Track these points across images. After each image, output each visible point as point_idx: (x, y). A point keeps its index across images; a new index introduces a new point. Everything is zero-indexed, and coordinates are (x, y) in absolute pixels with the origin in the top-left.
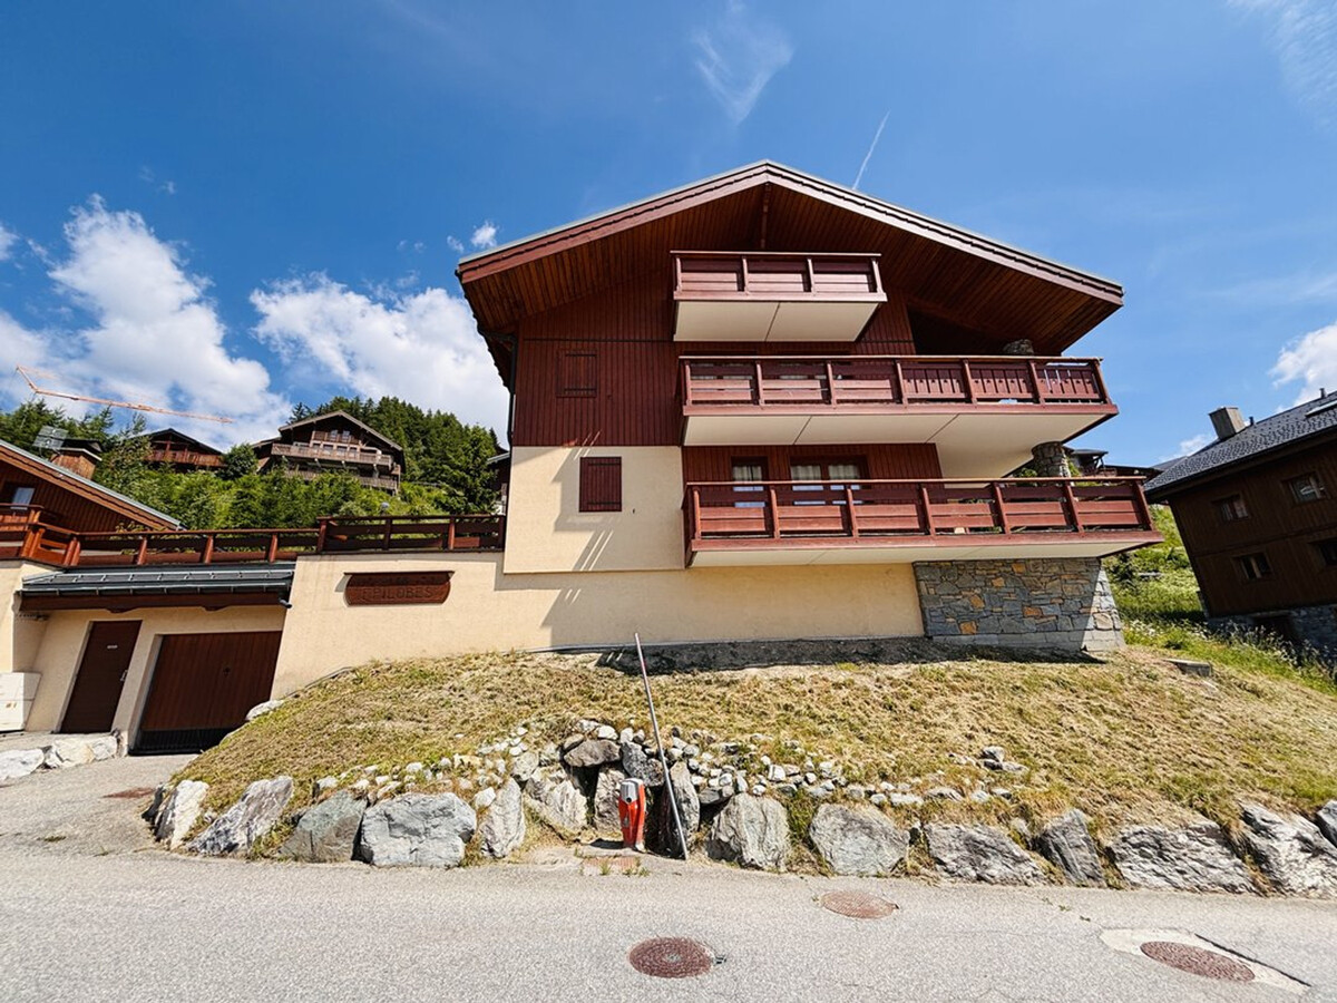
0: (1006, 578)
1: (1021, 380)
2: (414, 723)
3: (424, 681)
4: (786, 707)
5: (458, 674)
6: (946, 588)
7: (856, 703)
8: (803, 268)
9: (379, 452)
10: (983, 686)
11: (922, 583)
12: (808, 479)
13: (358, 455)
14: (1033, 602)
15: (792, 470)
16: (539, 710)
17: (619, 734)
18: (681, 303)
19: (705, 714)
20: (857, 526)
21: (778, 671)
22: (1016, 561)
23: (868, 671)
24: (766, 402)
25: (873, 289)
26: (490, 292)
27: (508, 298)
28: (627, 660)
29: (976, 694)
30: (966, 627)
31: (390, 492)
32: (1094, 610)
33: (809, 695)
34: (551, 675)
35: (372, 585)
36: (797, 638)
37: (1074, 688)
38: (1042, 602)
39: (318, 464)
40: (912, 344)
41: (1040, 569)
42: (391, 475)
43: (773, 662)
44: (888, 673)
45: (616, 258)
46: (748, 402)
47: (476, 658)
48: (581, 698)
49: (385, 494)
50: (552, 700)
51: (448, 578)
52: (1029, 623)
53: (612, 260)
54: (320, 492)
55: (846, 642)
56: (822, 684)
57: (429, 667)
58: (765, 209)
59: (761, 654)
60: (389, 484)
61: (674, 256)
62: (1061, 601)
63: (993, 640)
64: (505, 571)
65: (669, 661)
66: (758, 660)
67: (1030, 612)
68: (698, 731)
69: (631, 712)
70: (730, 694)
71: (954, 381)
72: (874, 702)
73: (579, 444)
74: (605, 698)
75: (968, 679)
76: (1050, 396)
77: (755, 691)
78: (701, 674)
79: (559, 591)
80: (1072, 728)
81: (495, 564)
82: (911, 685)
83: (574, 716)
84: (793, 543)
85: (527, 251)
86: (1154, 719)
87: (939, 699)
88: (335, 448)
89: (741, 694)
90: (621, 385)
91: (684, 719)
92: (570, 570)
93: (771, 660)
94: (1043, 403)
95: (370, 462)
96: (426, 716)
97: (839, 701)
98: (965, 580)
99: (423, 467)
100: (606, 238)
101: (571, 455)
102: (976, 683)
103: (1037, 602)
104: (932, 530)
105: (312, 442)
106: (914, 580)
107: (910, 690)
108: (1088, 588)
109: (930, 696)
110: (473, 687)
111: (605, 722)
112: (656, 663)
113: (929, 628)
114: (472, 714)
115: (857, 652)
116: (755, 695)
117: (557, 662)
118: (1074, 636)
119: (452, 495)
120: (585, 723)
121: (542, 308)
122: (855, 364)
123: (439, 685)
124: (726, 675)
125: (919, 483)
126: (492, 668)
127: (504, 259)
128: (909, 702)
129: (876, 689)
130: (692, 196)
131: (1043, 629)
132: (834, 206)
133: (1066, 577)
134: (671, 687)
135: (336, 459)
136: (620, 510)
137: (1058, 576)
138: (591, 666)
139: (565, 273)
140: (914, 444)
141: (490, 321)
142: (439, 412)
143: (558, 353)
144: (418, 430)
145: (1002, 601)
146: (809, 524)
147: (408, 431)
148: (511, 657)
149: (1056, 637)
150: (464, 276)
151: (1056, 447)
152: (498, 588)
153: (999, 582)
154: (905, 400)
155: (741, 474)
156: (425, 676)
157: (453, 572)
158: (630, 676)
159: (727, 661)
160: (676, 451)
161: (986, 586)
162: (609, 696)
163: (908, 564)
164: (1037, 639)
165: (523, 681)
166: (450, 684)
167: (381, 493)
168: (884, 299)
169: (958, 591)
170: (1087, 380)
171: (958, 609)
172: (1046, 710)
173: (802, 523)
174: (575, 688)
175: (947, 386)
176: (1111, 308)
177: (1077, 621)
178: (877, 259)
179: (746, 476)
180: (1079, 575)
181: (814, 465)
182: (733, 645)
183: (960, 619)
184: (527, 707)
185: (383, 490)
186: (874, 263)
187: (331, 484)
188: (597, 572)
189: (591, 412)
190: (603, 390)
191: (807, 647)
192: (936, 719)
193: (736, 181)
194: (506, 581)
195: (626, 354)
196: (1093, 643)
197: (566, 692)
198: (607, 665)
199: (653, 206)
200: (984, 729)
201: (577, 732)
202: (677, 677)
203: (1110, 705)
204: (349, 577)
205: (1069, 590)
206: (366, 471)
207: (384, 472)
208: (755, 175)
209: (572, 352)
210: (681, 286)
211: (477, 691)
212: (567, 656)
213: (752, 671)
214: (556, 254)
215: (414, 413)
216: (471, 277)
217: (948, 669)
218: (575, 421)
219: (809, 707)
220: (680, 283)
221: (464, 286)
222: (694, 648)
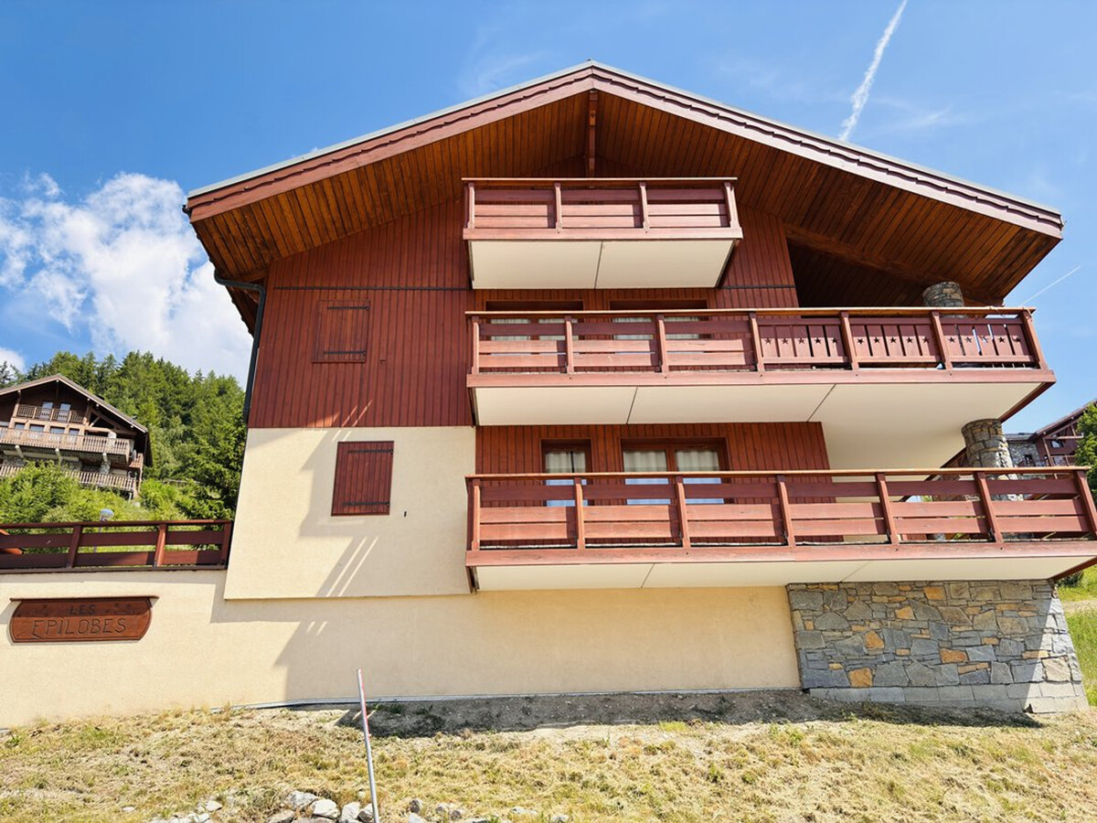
0: (915, 608)
1: (921, 338)
2: (74, 793)
3: (97, 743)
4: (573, 777)
5: (146, 735)
6: (830, 620)
7: (669, 773)
8: (635, 197)
9: (113, 435)
10: (851, 753)
11: (797, 614)
12: (648, 470)
13: (80, 440)
14: (955, 643)
15: (626, 457)
16: (244, 781)
17: (341, 809)
18: (473, 243)
19: (463, 785)
20: (689, 532)
21: (579, 732)
22: (930, 584)
23: (704, 732)
24: (576, 369)
25: (726, 222)
26: (229, 232)
27: (253, 237)
28: (379, 718)
29: (839, 764)
30: (857, 676)
31: (125, 494)
32: (1043, 654)
33: (609, 762)
34: (271, 736)
35: (46, 615)
36: (622, 690)
37: (978, 757)
38: (968, 642)
39: (19, 453)
40: (794, 290)
41: (966, 595)
42: (129, 469)
43: (577, 720)
44: (725, 735)
45: (396, 185)
46: (553, 369)
47: (177, 716)
48: (303, 766)
49: (117, 498)
50: (266, 768)
51: (149, 606)
52: (949, 672)
53: (392, 188)
54: (17, 495)
55: (685, 697)
56: (630, 748)
57: (107, 727)
58: (592, 121)
59: (562, 710)
60: (123, 481)
61: (466, 184)
62: (995, 641)
63: (896, 695)
64: (225, 597)
65: (435, 719)
66: (557, 718)
67: (950, 656)
68: (444, 805)
69: (362, 782)
70: (503, 760)
71: (830, 340)
72: (695, 771)
73: (337, 424)
74: (337, 766)
75: (834, 743)
76: (960, 358)
77: (537, 757)
78: (474, 737)
79: (296, 624)
80: (954, 808)
81: (214, 586)
82: (752, 750)
83: (285, 787)
84: (601, 555)
85: (276, 180)
86: (1071, 797)
87: (785, 770)
88: (47, 428)
89: (519, 761)
90: (399, 346)
91: (432, 792)
92: (312, 595)
93: (575, 719)
94: (949, 368)
95: (97, 449)
96: (90, 785)
97: (647, 768)
98: (857, 610)
99: (181, 457)
100: (380, 162)
101: (326, 439)
102: (844, 748)
103: (962, 642)
104: (791, 539)
105: (13, 420)
106: (787, 609)
107: (751, 757)
108: (1035, 622)
109: (775, 765)
110: (161, 752)
111: (326, 794)
112: (419, 723)
113: (804, 677)
114: (152, 785)
115: (696, 709)
116: (537, 761)
117: (284, 721)
118: (1014, 691)
119: (202, 497)
120: (299, 795)
121: (300, 248)
122: (716, 319)
123: (117, 748)
124: (506, 737)
125: (776, 475)
126: (194, 728)
127: (246, 190)
128: (742, 772)
129: (704, 755)
130: (494, 109)
131: (970, 680)
132: (678, 117)
133: (1004, 607)
134: (429, 753)
135: (48, 445)
136: (387, 513)
137: (991, 605)
138: (329, 727)
139: (328, 206)
140: (791, 424)
141: (231, 266)
142: (212, 375)
143: (317, 307)
144: (178, 401)
145: (909, 640)
146: (627, 529)
147: (163, 403)
148: (225, 714)
149: (988, 693)
150: (194, 212)
151: (993, 425)
152: (216, 618)
153: (907, 613)
154: (760, 367)
155: (558, 464)
156: (102, 736)
157: (156, 598)
158: (378, 737)
159: (514, 720)
160: (469, 432)
161: (887, 618)
162: (341, 763)
163: (780, 587)
164: (961, 695)
165: (231, 745)
166: (133, 746)
167: (110, 496)
168: (740, 235)
169: (846, 625)
170: (1015, 337)
171: (845, 651)
172: (928, 786)
173: (616, 529)
174: (300, 753)
175: (819, 348)
176: (1049, 243)
177: (1018, 670)
178: (732, 183)
179: (564, 467)
180: (1022, 605)
181: (657, 451)
182: (529, 699)
183: (848, 665)
184: (228, 777)
185: (115, 491)
186: (728, 189)
187: (34, 483)
188: (346, 598)
189: (357, 382)
190: (375, 352)
191: (628, 702)
192: (775, 796)
193: (551, 89)
194: (228, 609)
195: (409, 306)
196: (1039, 699)
197: (287, 760)
198: (352, 725)
199: (441, 122)
200: (835, 809)
201: (287, 807)
202: (440, 741)
203: (1020, 779)
204: (18, 603)
205: (1008, 625)
206: (90, 463)
207: (118, 463)
208: (576, 80)
209: (337, 305)
210: (473, 221)
211: (167, 756)
212: (300, 713)
213: (542, 732)
214: (313, 184)
215: (172, 375)
216: (204, 213)
217: (811, 731)
218: (335, 394)
219: (602, 777)
220: (472, 218)
221: (195, 225)
222: (475, 704)
